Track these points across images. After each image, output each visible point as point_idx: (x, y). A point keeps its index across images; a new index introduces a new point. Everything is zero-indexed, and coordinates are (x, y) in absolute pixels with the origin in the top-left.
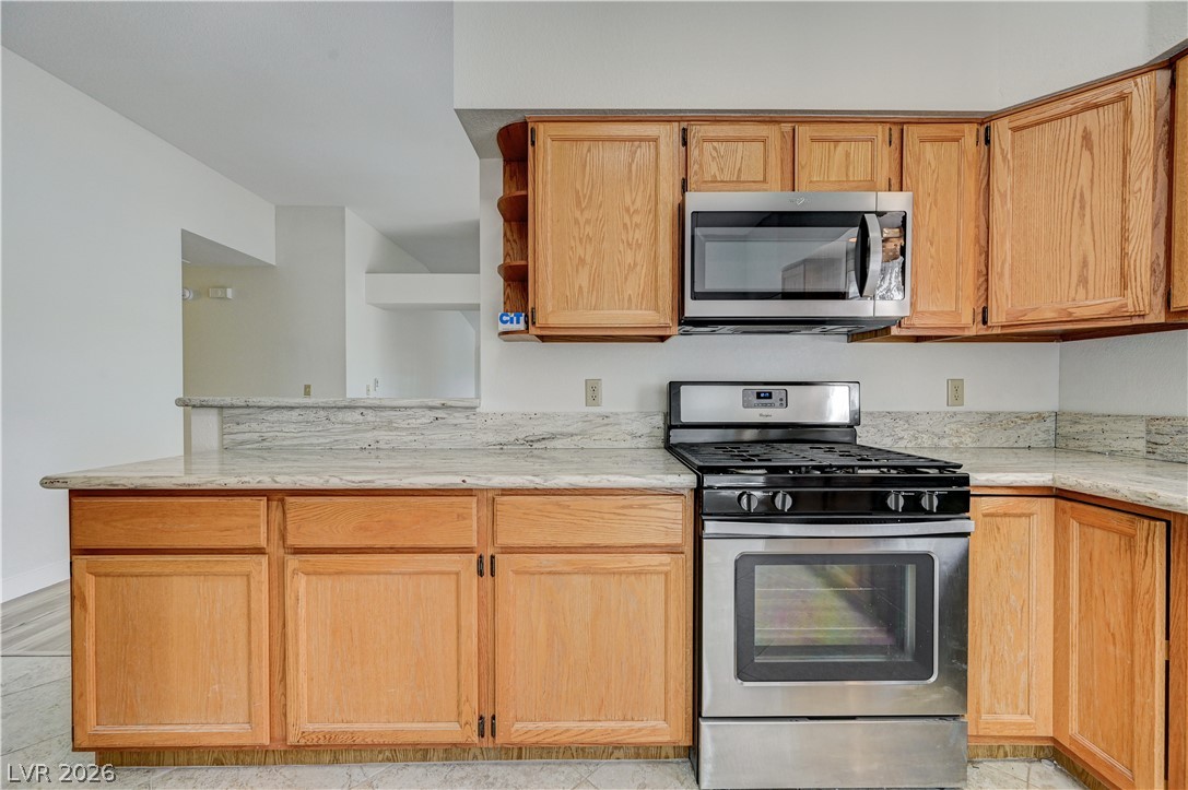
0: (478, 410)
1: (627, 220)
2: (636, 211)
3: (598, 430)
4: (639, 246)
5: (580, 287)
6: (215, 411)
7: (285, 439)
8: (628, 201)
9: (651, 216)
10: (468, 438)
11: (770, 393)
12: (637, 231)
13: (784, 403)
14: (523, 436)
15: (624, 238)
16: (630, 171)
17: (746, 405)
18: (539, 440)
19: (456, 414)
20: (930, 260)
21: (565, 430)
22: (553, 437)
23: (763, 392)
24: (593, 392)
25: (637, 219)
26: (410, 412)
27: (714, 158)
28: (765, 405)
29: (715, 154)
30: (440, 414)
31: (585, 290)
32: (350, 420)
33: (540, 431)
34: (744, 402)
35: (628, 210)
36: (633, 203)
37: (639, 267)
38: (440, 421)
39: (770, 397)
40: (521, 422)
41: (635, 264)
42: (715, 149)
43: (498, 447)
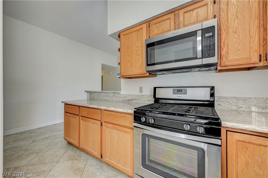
0: (121, 93)
1: (137, 49)
2: (139, 47)
3: (141, 99)
4: (139, 55)
5: (128, 66)
6: (89, 93)
7: (96, 98)
8: (137, 45)
9: (142, 47)
10: (119, 99)
11: (182, 90)
12: (139, 51)
13: (185, 93)
14: (127, 99)
15: (136, 54)
16: (138, 38)
17: (174, 93)
18: (130, 100)
19: (117, 94)
20: (235, 40)
21: (135, 98)
22: (133, 100)
23: (179, 90)
24: (141, 90)
25: (139, 48)
26: (110, 94)
27: (156, 28)
28: (179, 94)
29: (156, 27)
30: (114, 94)
31: (129, 67)
32: (103, 95)
33: (131, 98)
34: (173, 92)
35: (137, 47)
36: (138, 45)
37: (139, 60)
38: (115, 95)
39: (181, 91)
40: (127, 96)
41: (139, 59)
42: (156, 26)
43: (123, 101)
